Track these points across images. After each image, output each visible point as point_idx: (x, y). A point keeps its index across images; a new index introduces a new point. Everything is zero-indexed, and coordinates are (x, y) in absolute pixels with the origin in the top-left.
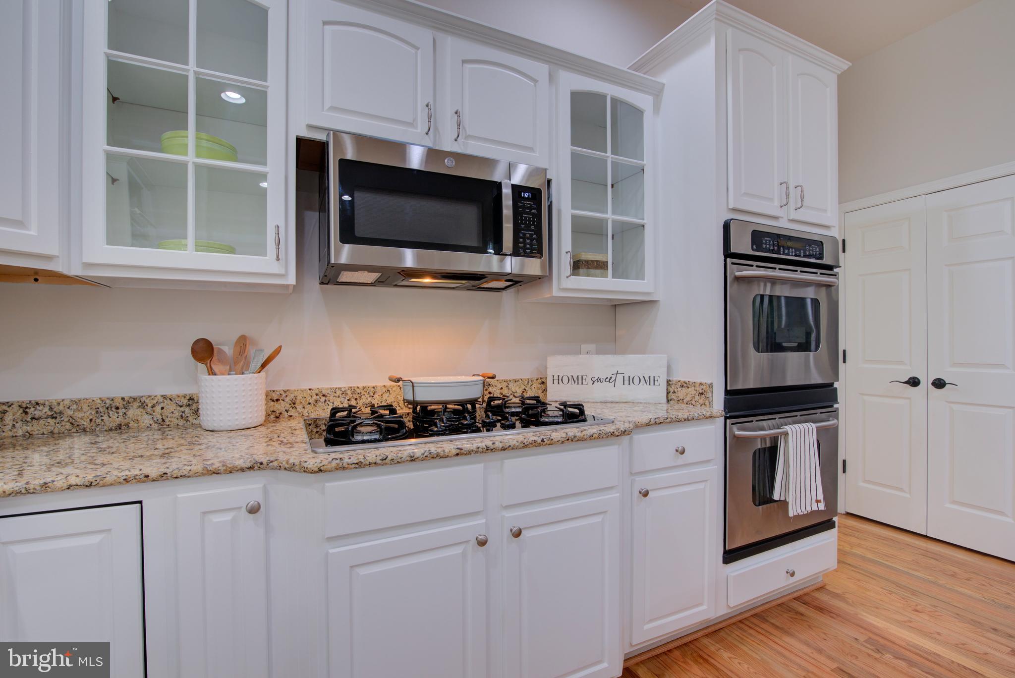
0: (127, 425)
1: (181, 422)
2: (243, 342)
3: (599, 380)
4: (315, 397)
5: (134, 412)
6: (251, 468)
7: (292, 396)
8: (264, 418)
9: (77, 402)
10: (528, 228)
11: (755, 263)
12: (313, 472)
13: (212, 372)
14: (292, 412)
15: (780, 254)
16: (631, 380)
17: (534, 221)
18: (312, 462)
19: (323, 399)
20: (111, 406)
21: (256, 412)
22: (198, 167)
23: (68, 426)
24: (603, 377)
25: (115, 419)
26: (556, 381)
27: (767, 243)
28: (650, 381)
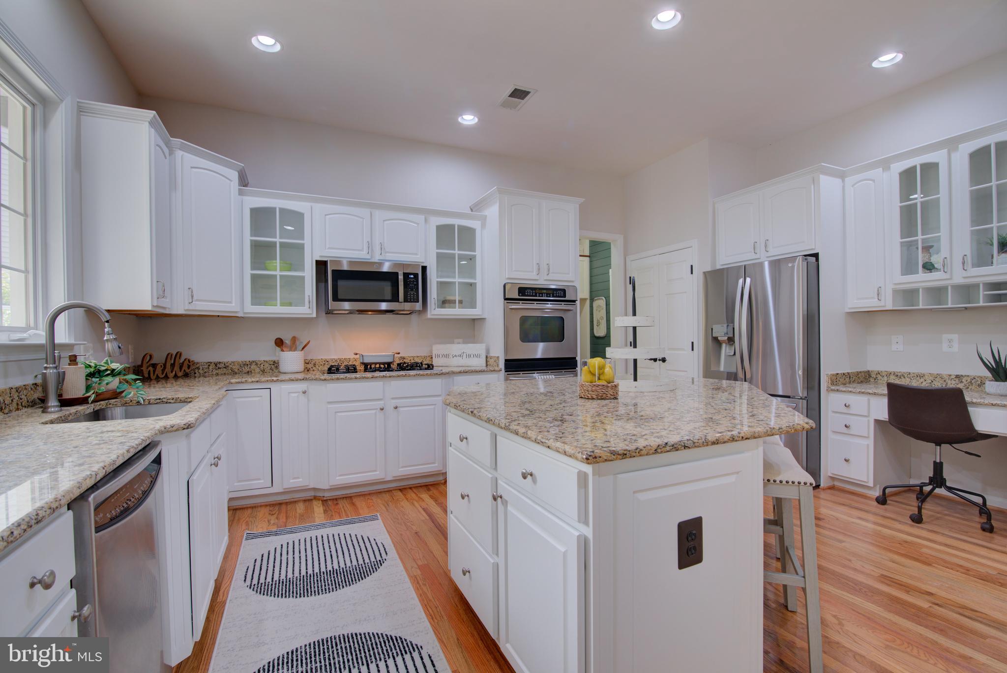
0: (251, 372)
1: (271, 371)
2: (294, 339)
3: (455, 356)
4: (324, 362)
5: (253, 366)
6: (303, 379)
7: (314, 362)
8: (303, 369)
9: (233, 362)
10: (412, 290)
11: (521, 302)
12: (323, 380)
13: (283, 350)
14: (314, 368)
15: (537, 296)
16: (470, 356)
17: (415, 287)
18: (323, 377)
19: (327, 363)
20: (245, 364)
21: (300, 367)
22: (281, 276)
23: (230, 371)
24: (457, 354)
25: (247, 369)
26: (437, 357)
27: (528, 292)
28: (478, 356)
